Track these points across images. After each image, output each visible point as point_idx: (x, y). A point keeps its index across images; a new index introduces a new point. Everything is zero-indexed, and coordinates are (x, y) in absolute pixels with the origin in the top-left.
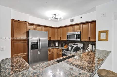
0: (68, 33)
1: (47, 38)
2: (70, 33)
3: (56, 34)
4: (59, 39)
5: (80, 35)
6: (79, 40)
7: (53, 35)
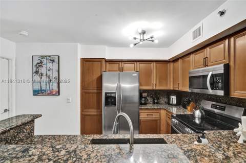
1: (137, 85)
3: (172, 75)
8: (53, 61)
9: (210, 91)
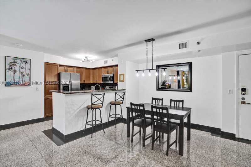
0: (103, 76)
1: (79, 80)
2: (105, 75)
3: (92, 76)
4: (95, 82)
5: (113, 77)
6: (112, 82)
7: (88, 77)
8: (26, 62)
9: (109, 82)
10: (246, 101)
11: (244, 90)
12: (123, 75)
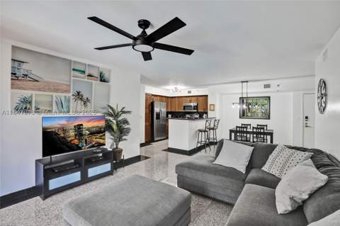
0: (184, 104)
2: (187, 104)
5: (197, 106)
6: (196, 111)
10: (308, 125)
11: (307, 118)
12: (214, 105)
